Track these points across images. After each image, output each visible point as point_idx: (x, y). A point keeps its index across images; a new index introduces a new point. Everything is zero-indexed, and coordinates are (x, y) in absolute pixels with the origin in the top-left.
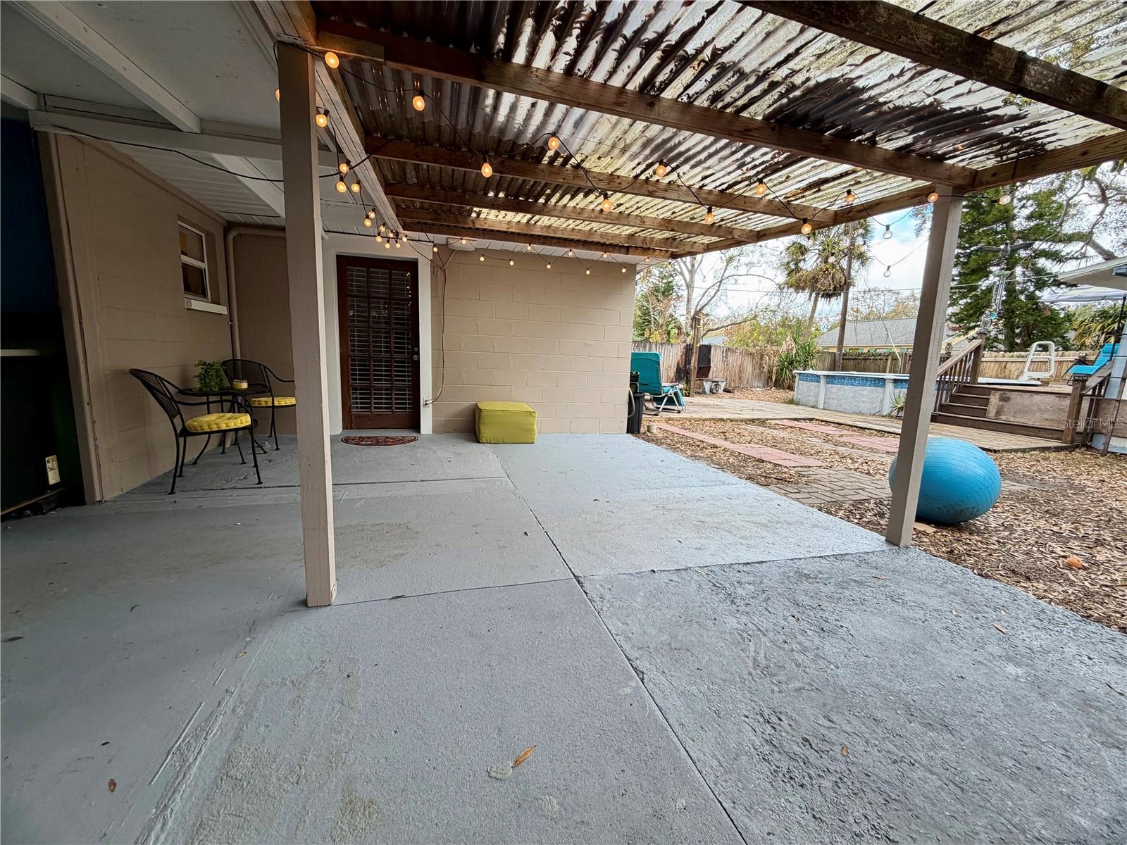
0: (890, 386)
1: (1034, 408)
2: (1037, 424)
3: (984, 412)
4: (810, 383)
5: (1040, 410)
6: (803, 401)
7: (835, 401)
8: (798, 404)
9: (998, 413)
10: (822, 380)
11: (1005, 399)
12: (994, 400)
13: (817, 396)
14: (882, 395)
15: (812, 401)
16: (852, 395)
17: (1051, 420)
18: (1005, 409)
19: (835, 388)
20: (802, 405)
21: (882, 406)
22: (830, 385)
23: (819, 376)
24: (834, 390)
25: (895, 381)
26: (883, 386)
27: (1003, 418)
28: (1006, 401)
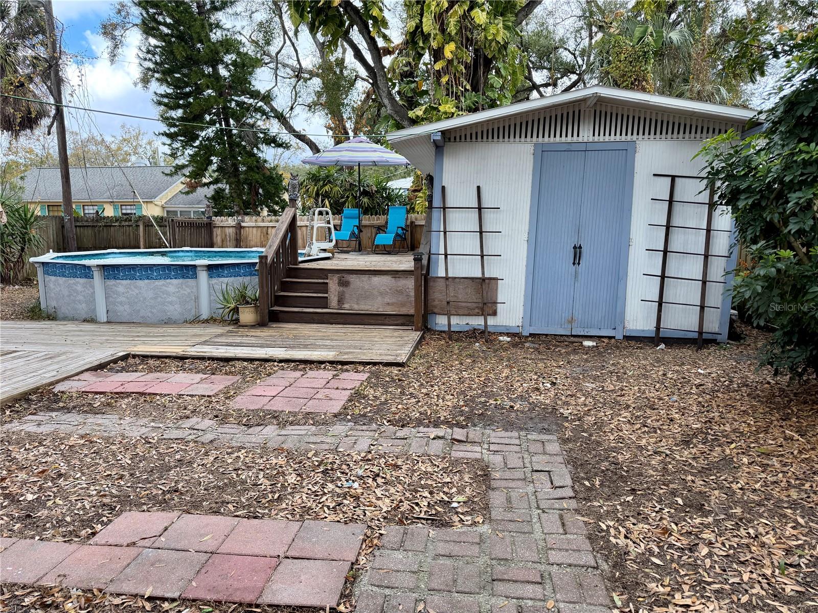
0: (203, 275)
1: (375, 292)
2: (381, 310)
3: (324, 303)
4: (72, 281)
5: (381, 294)
6: (64, 310)
7: (127, 307)
8: (51, 317)
9: (341, 301)
10: (97, 274)
11: (344, 284)
12: (333, 284)
13: (92, 300)
14: (194, 290)
15: (82, 309)
16: (150, 294)
17: (392, 304)
18: (347, 296)
19: (122, 286)
20: (65, 319)
21: (198, 307)
22: (111, 282)
23: (89, 267)
24: (121, 289)
25: (210, 268)
26: (195, 276)
27: (347, 307)
28: (346, 286)
